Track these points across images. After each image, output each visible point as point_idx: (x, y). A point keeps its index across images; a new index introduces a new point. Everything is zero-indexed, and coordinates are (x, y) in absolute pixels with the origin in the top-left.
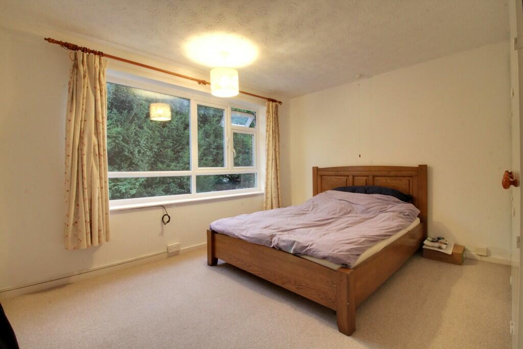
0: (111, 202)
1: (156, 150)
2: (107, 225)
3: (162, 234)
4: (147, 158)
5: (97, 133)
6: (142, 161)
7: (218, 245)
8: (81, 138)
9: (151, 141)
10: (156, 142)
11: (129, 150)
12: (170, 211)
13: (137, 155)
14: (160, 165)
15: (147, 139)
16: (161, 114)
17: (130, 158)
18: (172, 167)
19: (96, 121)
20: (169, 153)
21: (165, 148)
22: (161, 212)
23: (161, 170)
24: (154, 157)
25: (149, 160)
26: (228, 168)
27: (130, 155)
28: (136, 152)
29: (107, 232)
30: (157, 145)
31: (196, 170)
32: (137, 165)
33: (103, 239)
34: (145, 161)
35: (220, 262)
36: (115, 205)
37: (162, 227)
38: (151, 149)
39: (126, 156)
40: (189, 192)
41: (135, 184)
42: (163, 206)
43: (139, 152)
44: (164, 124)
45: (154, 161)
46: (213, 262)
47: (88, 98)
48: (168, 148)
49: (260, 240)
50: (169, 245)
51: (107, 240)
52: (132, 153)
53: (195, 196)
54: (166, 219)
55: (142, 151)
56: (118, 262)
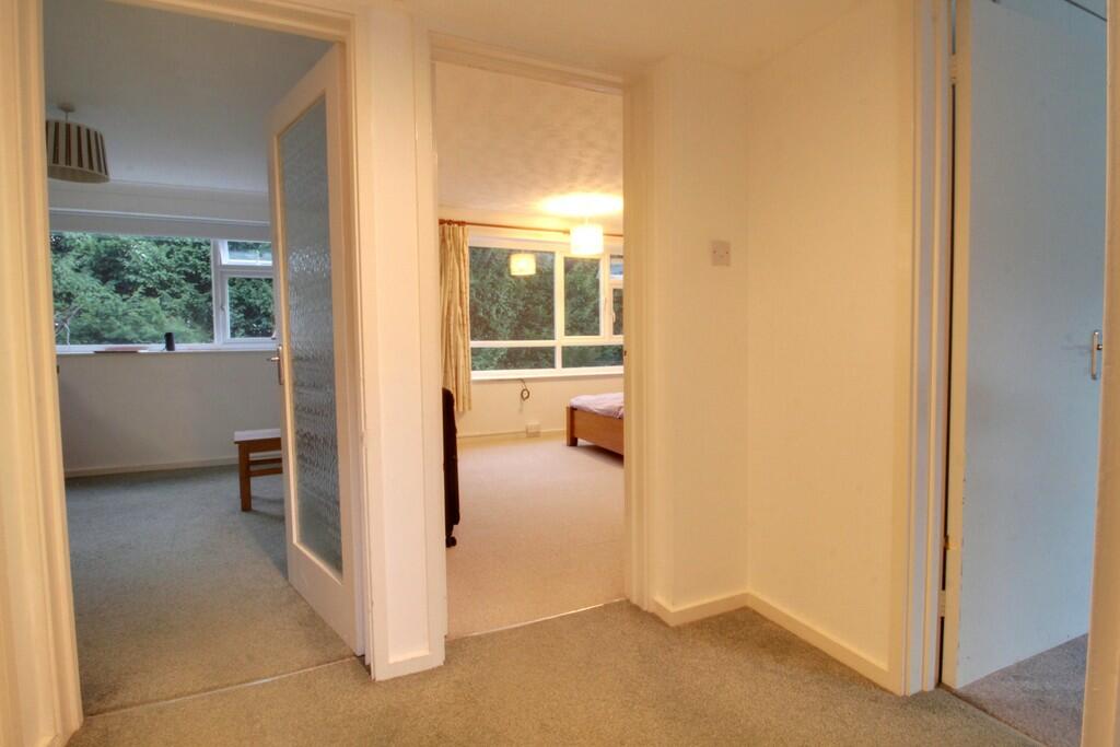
0: (473, 373)
1: (521, 308)
2: (469, 394)
3: (521, 410)
4: (509, 321)
5: (461, 304)
6: (502, 325)
7: (578, 423)
8: (449, 308)
9: (514, 294)
10: (522, 295)
11: (484, 310)
12: (529, 386)
13: (495, 316)
14: (527, 331)
15: (509, 292)
16: (522, 266)
17: (485, 322)
18: (544, 334)
19: (461, 292)
20: (541, 312)
21: (535, 304)
22: (520, 387)
23: (528, 338)
24: (518, 319)
25: (511, 324)
26: (606, 337)
27: (486, 317)
28: (494, 312)
29: (470, 401)
30: (523, 299)
31: (561, 339)
32: (494, 331)
33: (467, 407)
34: (506, 326)
35: (581, 442)
36: (477, 375)
37: (522, 404)
38: (514, 306)
39: (480, 318)
40: (553, 366)
41: (492, 359)
42: (522, 380)
43: (498, 311)
44: (527, 278)
45: (519, 325)
46: (573, 442)
47: (454, 270)
48: (538, 304)
49: (609, 412)
50: (530, 424)
51: (470, 408)
52: (488, 313)
53: (559, 370)
54: (525, 395)
55: (502, 311)
56: (478, 433)
